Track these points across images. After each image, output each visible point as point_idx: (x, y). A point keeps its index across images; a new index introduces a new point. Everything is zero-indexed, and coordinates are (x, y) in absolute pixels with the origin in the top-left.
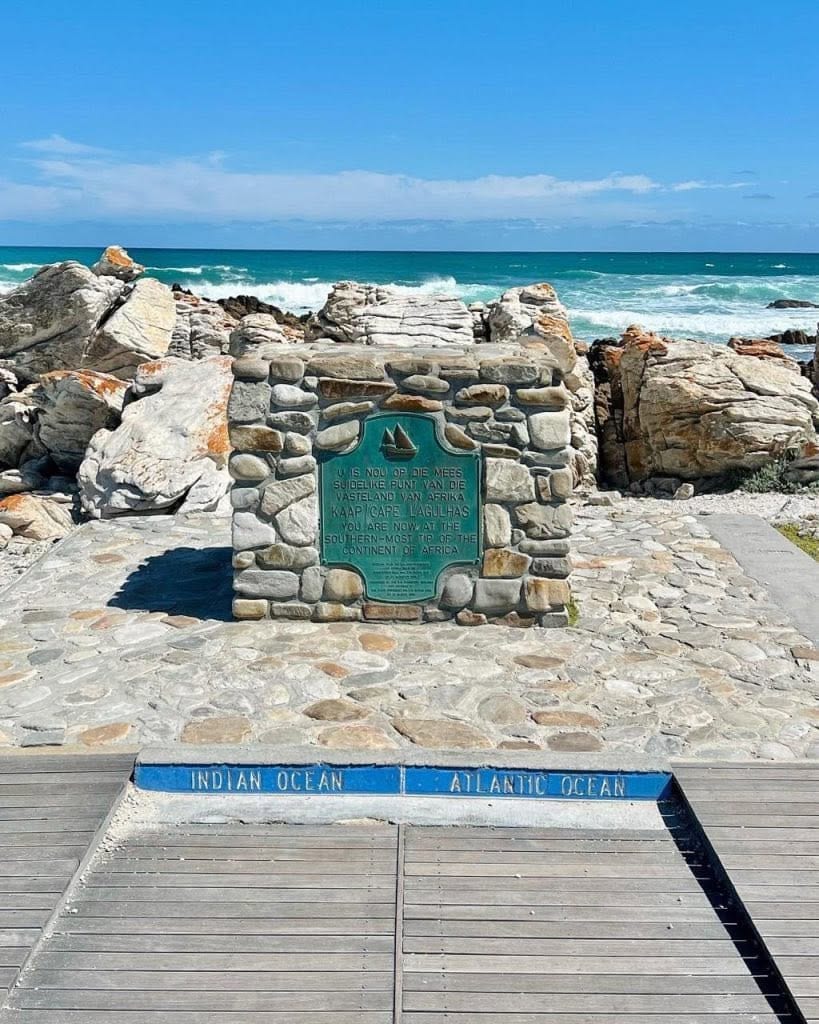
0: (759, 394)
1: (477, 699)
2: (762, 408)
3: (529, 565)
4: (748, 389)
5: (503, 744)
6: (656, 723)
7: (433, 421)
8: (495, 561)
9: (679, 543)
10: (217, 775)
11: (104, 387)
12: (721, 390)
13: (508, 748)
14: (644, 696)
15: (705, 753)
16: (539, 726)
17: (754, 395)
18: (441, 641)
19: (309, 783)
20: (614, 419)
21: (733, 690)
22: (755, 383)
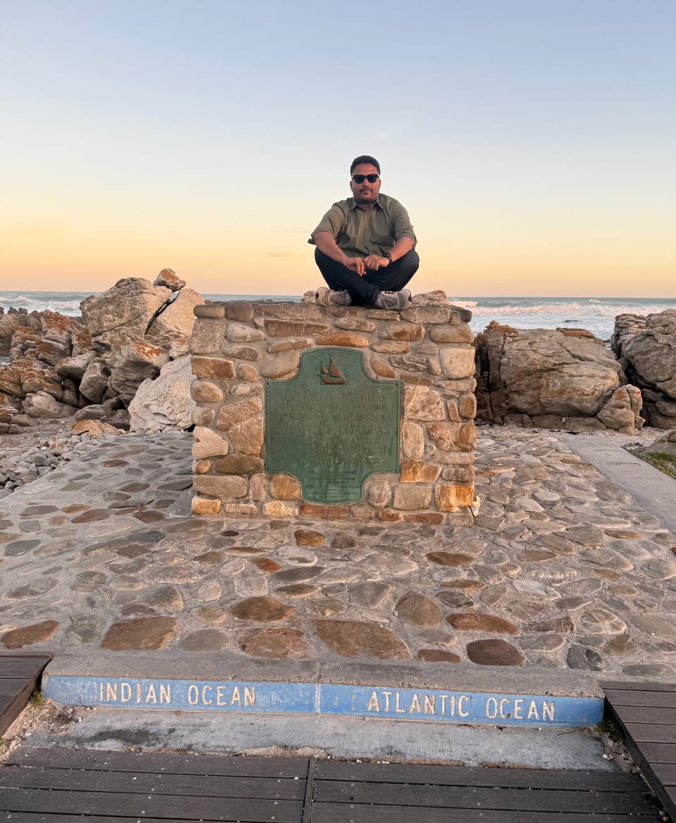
0: (581, 360)
1: (395, 598)
2: (585, 369)
3: (439, 473)
4: (574, 356)
5: (423, 654)
6: (572, 630)
7: (361, 354)
8: (411, 470)
9: (549, 456)
10: (126, 688)
11: (151, 352)
12: (556, 358)
13: (427, 659)
14: (553, 599)
15: (630, 670)
16: (457, 631)
17: (578, 361)
18: (365, 537)
19: (221, 697)
20: (483, 377)
21: (634, 592)
22: (577, 353)
